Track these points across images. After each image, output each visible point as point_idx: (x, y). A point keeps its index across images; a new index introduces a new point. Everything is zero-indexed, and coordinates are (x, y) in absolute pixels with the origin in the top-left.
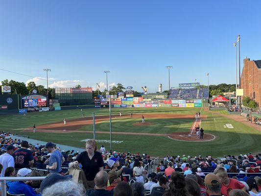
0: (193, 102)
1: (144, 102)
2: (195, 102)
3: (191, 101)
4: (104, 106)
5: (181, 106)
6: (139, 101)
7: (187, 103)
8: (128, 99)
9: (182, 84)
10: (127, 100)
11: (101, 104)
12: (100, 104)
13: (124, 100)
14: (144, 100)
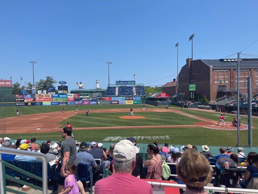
0: (132, 100)
1: (81, 99)
2: (134, 99)
3: (131, 98)
4: (29, 104)
5: (122, 103)
6: (74, 98)
7: (126, 100)
8: (61, 96)
9: (119, 82)
10: (59, 97)
11: (25, 101)
12: (23, 101)
13: (54, 96)
14: (81, 97)
